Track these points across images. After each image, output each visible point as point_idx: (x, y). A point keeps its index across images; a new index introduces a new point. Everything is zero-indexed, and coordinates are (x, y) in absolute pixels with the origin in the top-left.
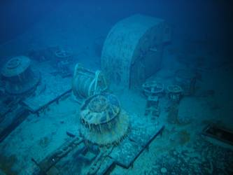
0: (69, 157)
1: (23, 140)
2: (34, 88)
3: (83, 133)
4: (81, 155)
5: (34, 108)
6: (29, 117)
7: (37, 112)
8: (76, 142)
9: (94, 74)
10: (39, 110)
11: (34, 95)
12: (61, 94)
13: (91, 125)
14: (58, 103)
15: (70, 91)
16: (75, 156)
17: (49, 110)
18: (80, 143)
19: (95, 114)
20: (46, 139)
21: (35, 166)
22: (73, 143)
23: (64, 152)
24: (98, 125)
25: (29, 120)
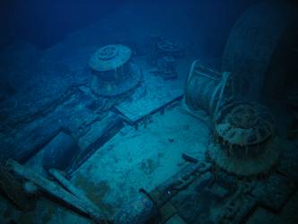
0: (191, 191)
1: (116, 161)
2: (132, 91)
5: (132, 118)
7: (135, 124)
8: (201, 169)
9: (220, 76)
10: (139, 121)
11: (131, 100)
12: (168, 101)
13: (234, 146)
14: (162, 113)
16: (199, 188)
17: (151, 122)
19: (239, 131)
21: (146, 200)
22: (197, 170)
23: (185, 183)
24: (244, 147)
25: (123, 134)
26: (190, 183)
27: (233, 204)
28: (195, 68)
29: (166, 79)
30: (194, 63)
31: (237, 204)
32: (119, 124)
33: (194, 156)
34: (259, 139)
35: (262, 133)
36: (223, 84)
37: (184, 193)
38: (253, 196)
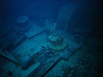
0: (43, 55)
1: (24, 49)
3: (49, 46)
4: (47, 54)
6: (26, 40)
7: (29, 38)
8: (46, 49)
9: (54, 24)
15: (43, 31)
17: (34, 38)
18: (47, 50)
19: (54, 37)
20: (33, 48)
22: (44, 50)
25: (26, 42)
26: (42, 53)
27: (53, 58)
28: (47, 22)
29: (41, 26)
30: (47, 21)
31: (54, 58)
32: (25, 39)
33: (45, 46)
34: (60, 39)
35: (61, 38)
36: (55, 26)
37: (40, 56)
38: (60, 56)
